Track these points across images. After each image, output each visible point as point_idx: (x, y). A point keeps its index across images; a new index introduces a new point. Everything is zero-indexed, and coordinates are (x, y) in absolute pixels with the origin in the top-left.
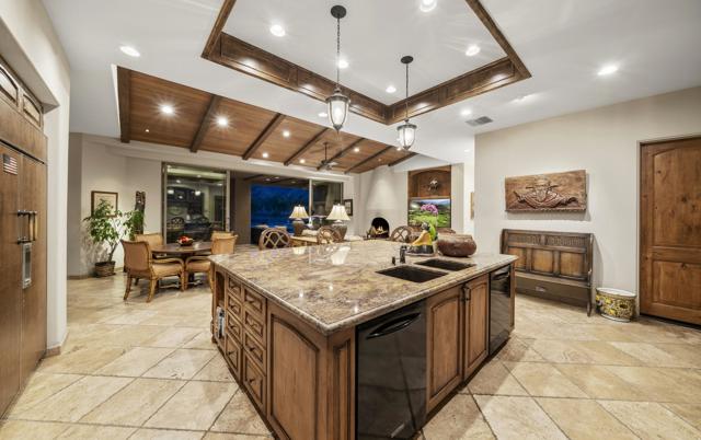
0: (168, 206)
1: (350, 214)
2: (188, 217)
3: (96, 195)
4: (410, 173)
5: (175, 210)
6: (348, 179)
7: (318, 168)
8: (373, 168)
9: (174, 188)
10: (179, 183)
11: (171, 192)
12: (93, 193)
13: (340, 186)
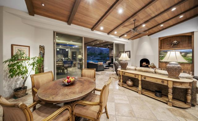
0: (57, 55)
1: (130, 57)
2: (64, 59)
3: (14, 47)
4: (159, 38)
5: (59, 56)
6: (127, 42)
7: (120, 37)
8: (140, 37)
9: (59, 49)
10: (61, 47)
11: (58, 50)
12: (12, 46)
13: (123, 45)
